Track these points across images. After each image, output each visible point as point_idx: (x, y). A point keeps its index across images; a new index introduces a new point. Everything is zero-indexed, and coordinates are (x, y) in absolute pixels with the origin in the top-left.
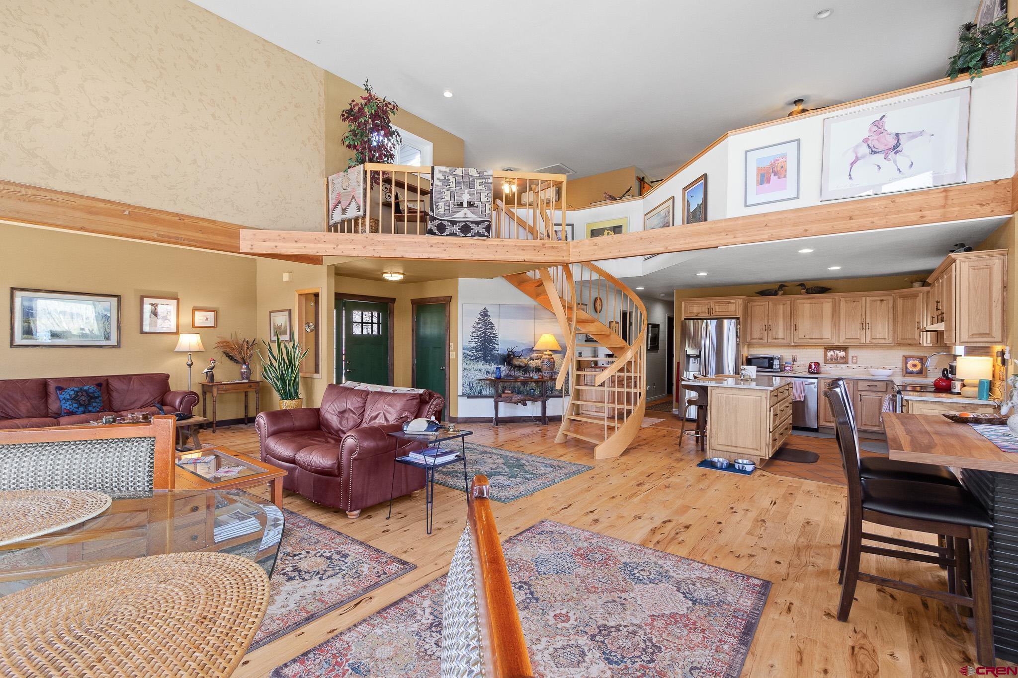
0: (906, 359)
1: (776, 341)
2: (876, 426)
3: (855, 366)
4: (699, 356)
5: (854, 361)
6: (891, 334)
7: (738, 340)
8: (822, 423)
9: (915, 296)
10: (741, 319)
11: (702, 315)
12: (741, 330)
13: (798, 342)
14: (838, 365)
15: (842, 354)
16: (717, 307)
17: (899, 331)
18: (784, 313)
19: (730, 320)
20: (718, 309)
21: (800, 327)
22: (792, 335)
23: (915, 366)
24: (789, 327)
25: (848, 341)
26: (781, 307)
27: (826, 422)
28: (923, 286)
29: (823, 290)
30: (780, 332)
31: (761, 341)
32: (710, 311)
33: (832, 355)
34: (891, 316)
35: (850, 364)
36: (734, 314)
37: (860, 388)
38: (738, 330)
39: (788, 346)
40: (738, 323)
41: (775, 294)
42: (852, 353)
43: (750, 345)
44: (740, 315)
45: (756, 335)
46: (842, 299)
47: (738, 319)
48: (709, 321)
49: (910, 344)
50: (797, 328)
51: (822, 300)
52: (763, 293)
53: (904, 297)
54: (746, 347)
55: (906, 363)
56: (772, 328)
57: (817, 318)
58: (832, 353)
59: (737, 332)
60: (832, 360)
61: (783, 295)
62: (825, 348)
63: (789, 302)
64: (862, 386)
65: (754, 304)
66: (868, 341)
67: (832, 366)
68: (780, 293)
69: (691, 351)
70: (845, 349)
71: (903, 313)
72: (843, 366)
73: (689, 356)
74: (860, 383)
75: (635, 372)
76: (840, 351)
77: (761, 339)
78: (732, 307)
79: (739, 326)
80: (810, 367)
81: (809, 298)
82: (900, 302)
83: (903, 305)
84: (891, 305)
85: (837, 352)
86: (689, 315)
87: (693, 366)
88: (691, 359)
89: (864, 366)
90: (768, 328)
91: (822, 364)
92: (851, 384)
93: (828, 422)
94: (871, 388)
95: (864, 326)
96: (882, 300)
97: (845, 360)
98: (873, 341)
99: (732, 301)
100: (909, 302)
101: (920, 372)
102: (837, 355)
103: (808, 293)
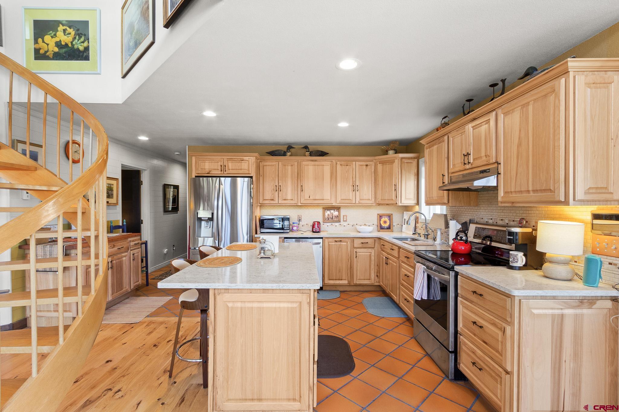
0: (380, 217)
1: (286, 202)
2: (367, 279)
3: (345, 224)
4: (211, 219)
5: (345, 219)
6: (373, 196)
7: (252, 201)
8: (327, 281)
9: (392, 162)
10: (254, 178)
11: (214, 173)
12: (255, 190)
13: (304, 202)
14: (333, 224)
15: (336, 213)
16: (230, 164)
17: (379, 192)
18: (292, 174)
19: (243, 178)
20: (232, 167)
21: (305, 188)
22: (299, 195)
23: (385, 222)
24: (296, 189)
25: (343, 201)
26: (290, 167)
27: (330, 280)
28: (396, 153)
29: (323, 154)
30: (289, 192)
31: (272, 202)
32: (223, 168)
33: (328, 215)
34: (373, 178)
35: (342, 223)
36: (246, 172)
37: (355, 245)
38: (252, 190)
39: (296, 206)
40: (252, 183)
41: (284, 154)
42: (343, 212)
43: (262, 206)
44: (253, 174)
45: (268, 196)
46: (338, 163)
47: (251, 177)
48: (222, 179)
49: (387, 204)
50: (303, 189)
51: (323, 163)
52: (273, 153)
53: (383, 163)
54: (259, 207)
55: (380, 221)
56: (282, 189)
57: (319, 178)
58: (328, 212)
59: (251, 192)
60: (329, 219)
61: (291, 156)
62: (323, 208)
63: (296, 164)
64: (357, 243)
65: (265, 164)
66: (357, 202)
67: (329, 224)
68: (289, 154)
69: (203, 214)
70: (338, 208)
71: (382, 177)
72: (337, 224)
73: (200, 220)
74: (356, 241)
75: (86, 228)
76: (334, 210)
77: (272, 200)
78: (244, 165)
79: (252, 186)
80: (313, 226)
81: (312, 161)
82: (380, 166)
83: (383, 171)
84: (373, 170)
85: (332, 211)
86: (201, 172)
87: (205, 230)
88: (203, 223)
89: (351, 224)
90: (278, 189)
91: (322, 223)
92: (349, 242)
93: (332, 280)
94: (364, 245)
95: (355, 188)
96: (367, 165)
97: (337, 219)
98: (361, 202)
99: (245, 158)
100: (388, 167)
101: (389, 228)
102: (332, 214)
103: (311, 155)
